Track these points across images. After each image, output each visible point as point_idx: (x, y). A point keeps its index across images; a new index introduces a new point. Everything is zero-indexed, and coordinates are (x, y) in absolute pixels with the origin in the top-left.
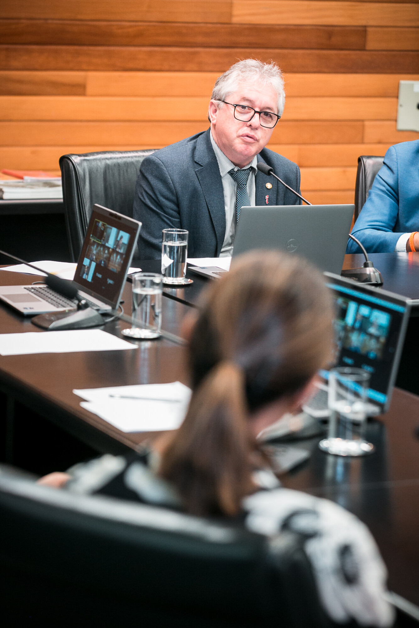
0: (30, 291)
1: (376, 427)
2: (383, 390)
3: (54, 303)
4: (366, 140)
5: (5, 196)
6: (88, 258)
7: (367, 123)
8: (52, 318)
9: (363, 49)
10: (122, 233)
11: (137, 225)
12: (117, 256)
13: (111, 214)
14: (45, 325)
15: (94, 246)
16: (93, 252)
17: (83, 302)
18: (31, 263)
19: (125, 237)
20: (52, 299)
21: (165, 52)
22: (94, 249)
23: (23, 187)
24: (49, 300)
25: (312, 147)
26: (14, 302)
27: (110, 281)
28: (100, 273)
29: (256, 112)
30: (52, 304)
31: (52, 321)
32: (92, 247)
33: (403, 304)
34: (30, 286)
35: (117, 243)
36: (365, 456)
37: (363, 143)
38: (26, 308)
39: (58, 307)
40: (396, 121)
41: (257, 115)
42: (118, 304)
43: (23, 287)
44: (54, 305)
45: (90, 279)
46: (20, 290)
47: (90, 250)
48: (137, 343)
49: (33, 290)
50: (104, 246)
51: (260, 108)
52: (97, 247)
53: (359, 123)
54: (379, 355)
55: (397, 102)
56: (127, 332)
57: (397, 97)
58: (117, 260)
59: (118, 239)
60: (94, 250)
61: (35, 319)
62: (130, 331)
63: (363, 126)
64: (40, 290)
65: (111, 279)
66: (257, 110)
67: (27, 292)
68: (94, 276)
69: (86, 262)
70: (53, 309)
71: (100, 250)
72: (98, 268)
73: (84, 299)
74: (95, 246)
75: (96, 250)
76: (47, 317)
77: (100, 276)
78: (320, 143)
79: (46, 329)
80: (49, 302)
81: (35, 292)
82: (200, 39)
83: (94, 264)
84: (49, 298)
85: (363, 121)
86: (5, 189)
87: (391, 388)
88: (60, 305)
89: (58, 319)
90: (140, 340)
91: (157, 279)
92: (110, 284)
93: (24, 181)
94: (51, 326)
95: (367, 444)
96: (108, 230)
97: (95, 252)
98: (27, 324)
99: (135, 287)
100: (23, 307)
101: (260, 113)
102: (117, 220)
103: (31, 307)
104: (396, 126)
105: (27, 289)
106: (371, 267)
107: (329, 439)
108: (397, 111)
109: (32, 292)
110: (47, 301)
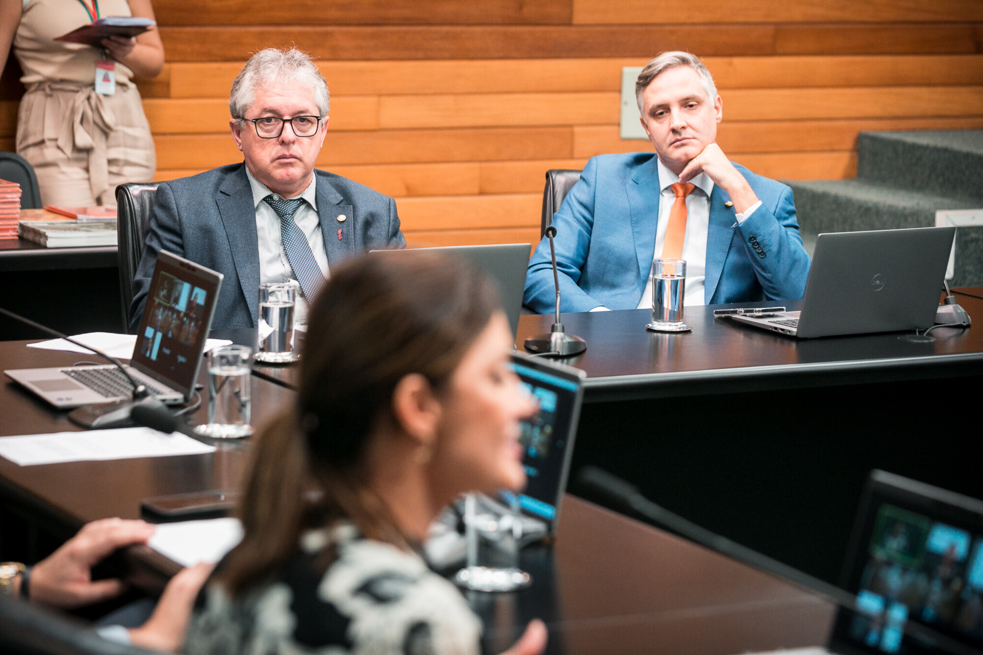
0: (69, 375)
1: (541, 554)
2: (549, 498)
3: (102, 391)
4: (576, 155)
5: (50, 243)
6: (151, 326)
7: (577, 130)
8: (98, 412)
9: (569, 24)
10: (197, 290)
11: (217, 278)
12: (190, 323)
13: (182, 264)
14: (86, 421)
15: (159, 311)
16: (158, 317)
17: (141, 388)
18: (71, 338)
19: (200, 296)
20: (99, 386)
21: (283, 34)
22: (160, 313)
23: (75, 229)
24: (96, 387)
25: (498, 165)
26: (44, 389)
27: (181, 359)
28: (167, 348)
29: (285, 121)
30: (99, 392)
31: (95, 417)
32: (157, 311)
33: (575, 379)
34: (70, 369)
35: (190, 304)
36: (518, 592)
37: (572, 157)
38: (60, 399)
39: (107, 396)
40: (619, 125)
41: (288, 125)
42: (193, 391)
43: (60, 369)
44: (102, 394)
45: (154, 357)
46: (55, 374)
47: (154, 316)
48: (216, 443)
49: (73, 374)
50: (173, 310)
51: (290, 115)
52: (164, 311)
53: (567, 130)
54: (543, 451)
55: (620, 99)
56: (202, 429)
57: (620, 91)
58: (191, 329)
59: (192, 299)
60: (160, 315)
61: (73, 414)
62: (207, 427)
63: (572, 134)
64: (83, 374)
65: (182, 355)
66: (287, 117)
67: (65, 376)
68: (160, 353)
69: (149, 332)
70: (99, 399)
71: (167, 315)
72: (164, 342)
73: (143, 384)
74: (161, 310)
75: (162, 315)
76: (89, 410)
77: (167, 351)
78: (511, 160)
79: (88, 428)
80: (95, 390)
81: (76, 376)
82: (333, 14)
83: (159, 336)
84: (96, 384)
85: (571, 126)
86: (49, 233)
87: (562, 496)
88: (110, 394)
89: (106, 413)
90: (221, 440)
91: (245, 353)
92: (181, 363)
93: (78, 221)
94: (96, 423)
95: (522, 573)
96: (179, 287)
97: (160, 317)
98: (63, 421)
99: (213, 365)
100: (56, 398)
101: (290, 121)
102: (190, 272)
103: (69, 397)
104: (619, 132)
105: (66, 373)
106: (560, 332)
107: (468, 568)
108: (619, 111)
109: (72, 377)
110: (92, 388)
